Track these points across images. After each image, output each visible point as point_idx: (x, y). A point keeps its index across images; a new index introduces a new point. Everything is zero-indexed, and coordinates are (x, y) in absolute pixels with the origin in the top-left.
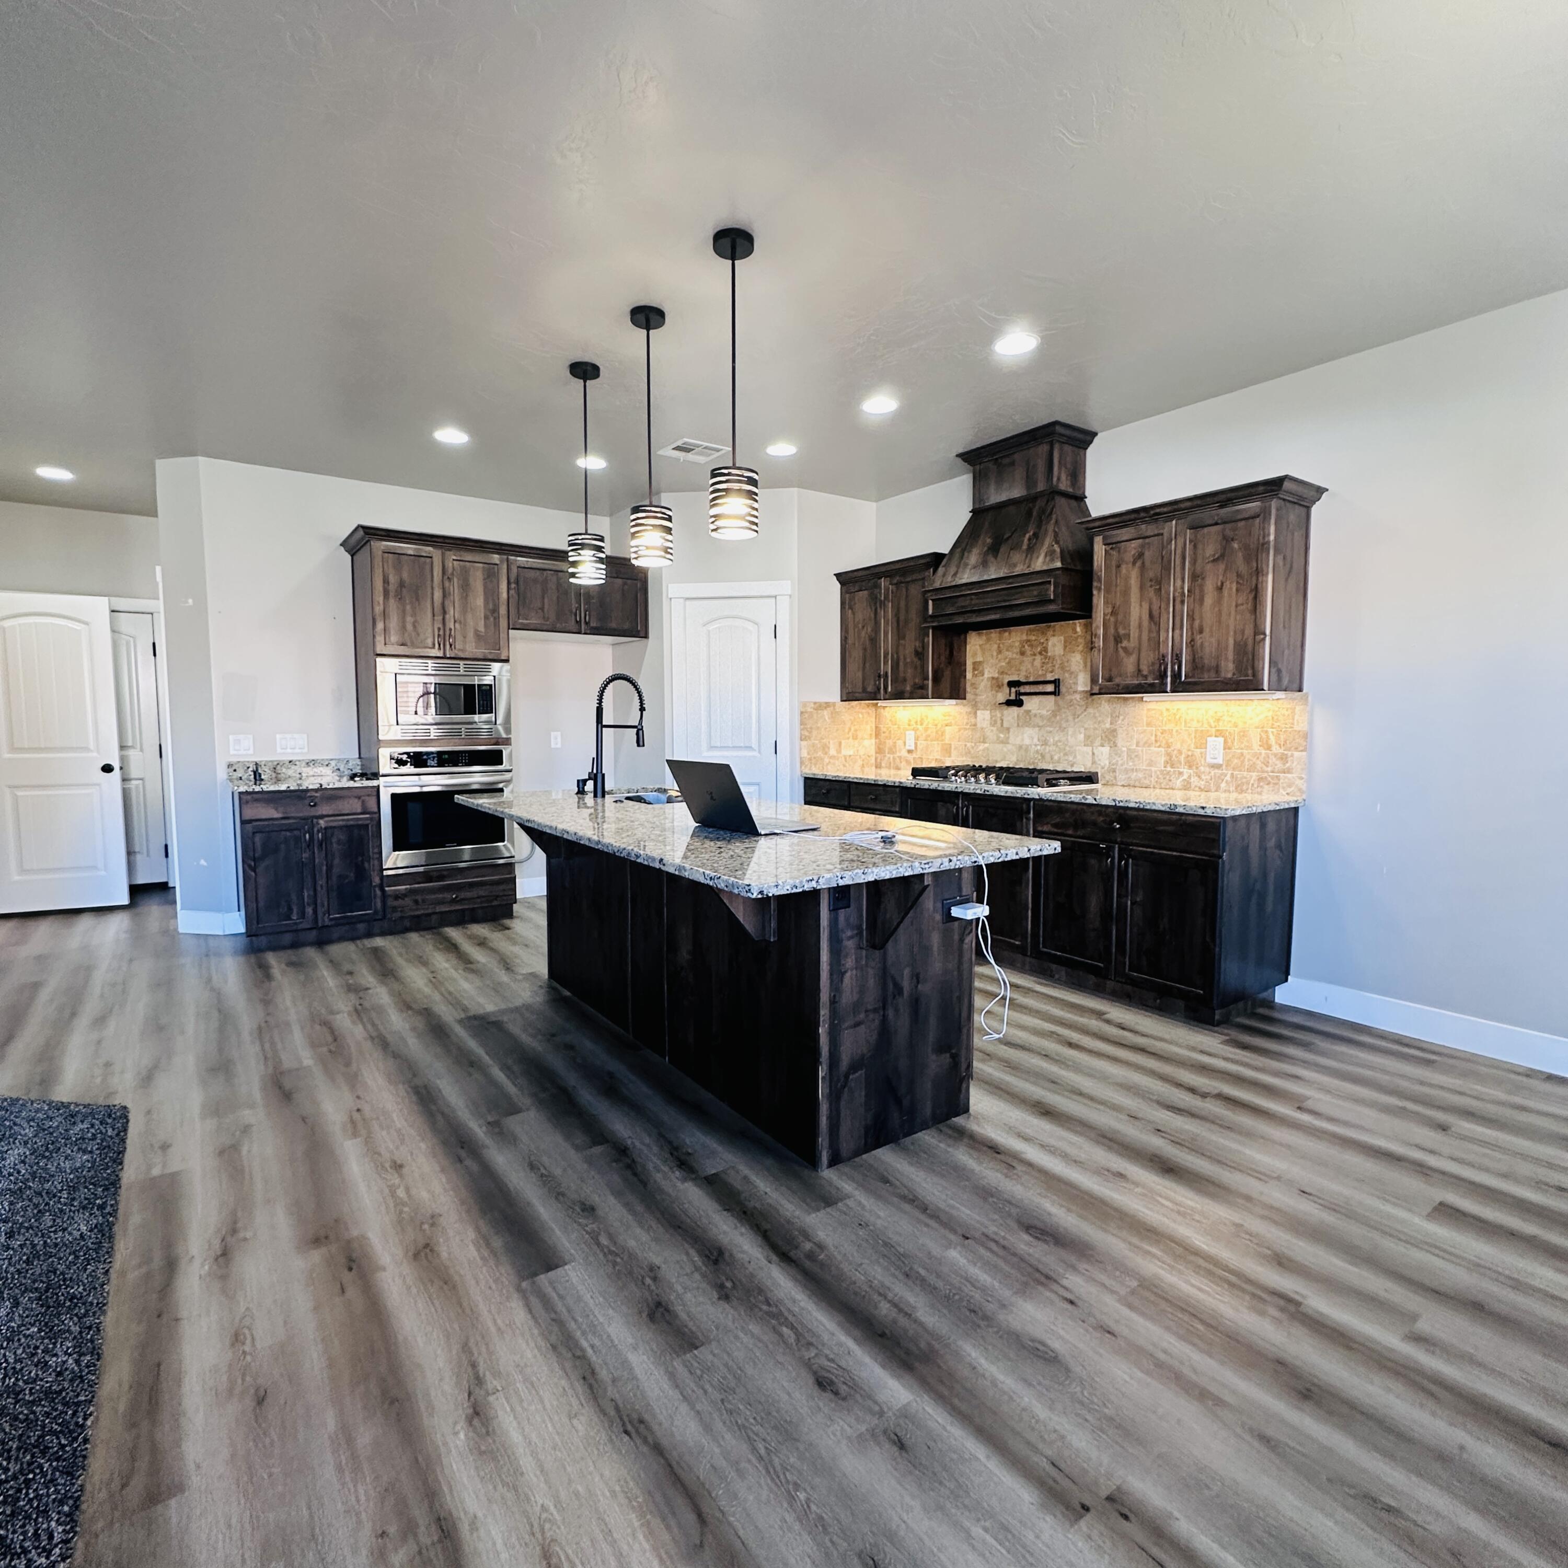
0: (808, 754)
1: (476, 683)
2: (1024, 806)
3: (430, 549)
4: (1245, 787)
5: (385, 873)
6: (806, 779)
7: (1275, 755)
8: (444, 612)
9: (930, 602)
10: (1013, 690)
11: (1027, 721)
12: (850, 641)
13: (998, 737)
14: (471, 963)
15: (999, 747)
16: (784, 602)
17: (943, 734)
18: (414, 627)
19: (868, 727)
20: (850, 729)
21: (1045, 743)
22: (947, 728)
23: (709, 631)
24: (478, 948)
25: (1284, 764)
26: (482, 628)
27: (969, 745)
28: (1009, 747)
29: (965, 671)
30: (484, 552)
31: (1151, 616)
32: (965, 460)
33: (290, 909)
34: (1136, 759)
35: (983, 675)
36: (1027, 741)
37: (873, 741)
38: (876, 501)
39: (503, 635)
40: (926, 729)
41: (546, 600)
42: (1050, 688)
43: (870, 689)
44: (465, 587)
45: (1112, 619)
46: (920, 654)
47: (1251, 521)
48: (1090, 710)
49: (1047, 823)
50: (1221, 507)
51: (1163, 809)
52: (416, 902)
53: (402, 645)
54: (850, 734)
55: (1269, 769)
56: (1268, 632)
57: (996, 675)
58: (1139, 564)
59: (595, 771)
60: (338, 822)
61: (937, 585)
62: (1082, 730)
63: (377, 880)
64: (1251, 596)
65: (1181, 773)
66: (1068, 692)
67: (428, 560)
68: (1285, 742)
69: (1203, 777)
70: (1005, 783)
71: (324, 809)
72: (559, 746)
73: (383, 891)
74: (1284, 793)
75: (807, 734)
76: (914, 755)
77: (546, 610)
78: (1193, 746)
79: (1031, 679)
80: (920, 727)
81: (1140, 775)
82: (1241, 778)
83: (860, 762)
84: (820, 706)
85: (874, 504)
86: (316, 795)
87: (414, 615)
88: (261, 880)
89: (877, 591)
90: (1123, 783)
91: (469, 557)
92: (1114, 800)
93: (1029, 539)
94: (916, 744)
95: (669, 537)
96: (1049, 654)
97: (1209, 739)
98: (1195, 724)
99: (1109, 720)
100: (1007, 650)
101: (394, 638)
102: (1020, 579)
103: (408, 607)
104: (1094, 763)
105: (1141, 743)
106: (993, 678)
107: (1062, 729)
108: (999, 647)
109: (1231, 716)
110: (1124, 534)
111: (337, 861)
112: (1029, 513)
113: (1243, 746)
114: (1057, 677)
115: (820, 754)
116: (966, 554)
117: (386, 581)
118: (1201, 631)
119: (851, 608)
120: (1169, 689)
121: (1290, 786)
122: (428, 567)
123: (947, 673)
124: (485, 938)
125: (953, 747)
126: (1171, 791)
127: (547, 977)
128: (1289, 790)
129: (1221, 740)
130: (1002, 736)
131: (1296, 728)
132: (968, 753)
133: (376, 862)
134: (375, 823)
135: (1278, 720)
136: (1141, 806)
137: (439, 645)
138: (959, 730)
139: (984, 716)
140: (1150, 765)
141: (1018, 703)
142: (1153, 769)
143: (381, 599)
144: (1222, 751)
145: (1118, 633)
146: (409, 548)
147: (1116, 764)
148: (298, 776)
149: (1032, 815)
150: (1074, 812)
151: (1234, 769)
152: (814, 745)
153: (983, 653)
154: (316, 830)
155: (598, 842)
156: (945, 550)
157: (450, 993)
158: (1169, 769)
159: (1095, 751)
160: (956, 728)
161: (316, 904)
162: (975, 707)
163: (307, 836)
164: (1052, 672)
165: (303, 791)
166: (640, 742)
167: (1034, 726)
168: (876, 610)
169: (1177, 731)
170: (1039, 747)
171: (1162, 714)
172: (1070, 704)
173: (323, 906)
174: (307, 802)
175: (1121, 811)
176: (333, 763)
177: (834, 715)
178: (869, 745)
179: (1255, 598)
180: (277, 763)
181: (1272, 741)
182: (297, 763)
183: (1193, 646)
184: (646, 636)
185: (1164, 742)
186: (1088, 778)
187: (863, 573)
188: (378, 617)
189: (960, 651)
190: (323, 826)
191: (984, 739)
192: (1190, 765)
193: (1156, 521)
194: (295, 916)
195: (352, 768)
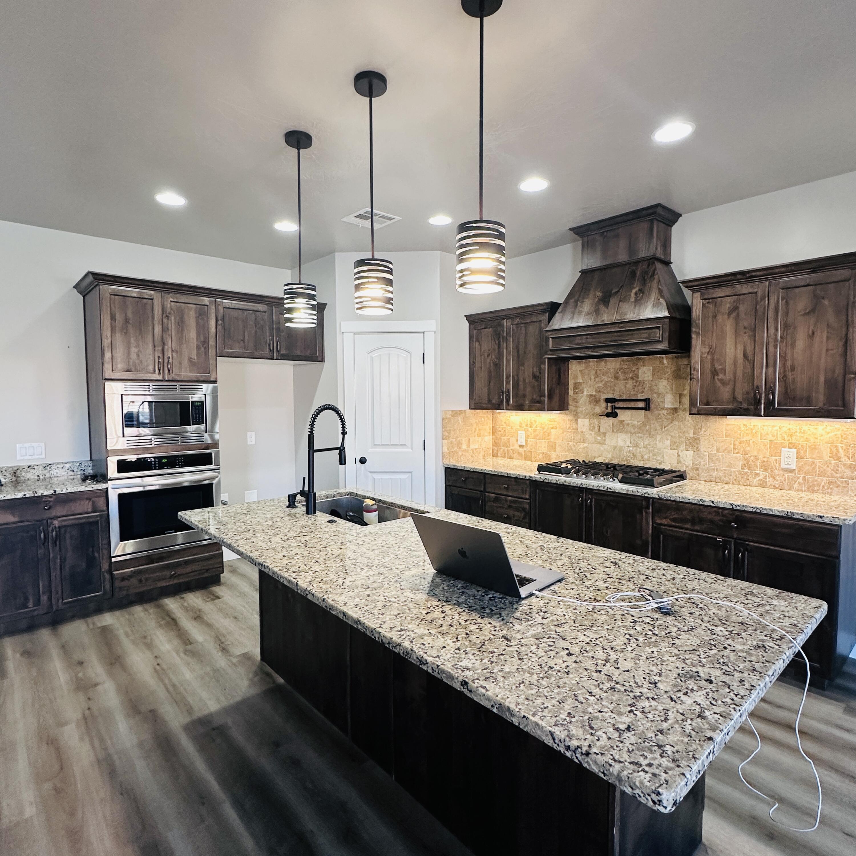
0: (448, 449)
1: (191, 400)
2: (644, 503)
3: (152, 292)
5: (113, 560)
6: (446, 468)
7: (844, 465)
8: (164, 344)
9: (551, 339)
10: (609, 405)
11: (621, 428)
12: (478, 365)
13: (596, 439)
14: (191, 643)
15: (598, 446)
16: (430, 337)
17: (549, 434)
18: (138, 355)
19: (488, 427)
20: (476, 429)
21: (636, 446)
22: (553, 430)
23: (372, 358)
24: (195, 623)
25: (852, 472)
26: (194, 356)
27: (571, 443)
28: (605, 447)
29: (568, 389)
30: (197, 295)
31: (745, 356)
32: (577, 234)
33: (27, 599)
34: (717, 462)
35: (583, 392)
36: (621, 443)
37: (491, 437)
39: (212, 362)
40: (535, 431)
41: (246, 333)
42: (641, 405)
43: (494, 401)
44: (181, 324)
45: (709, 357)
46: (537, 378)
47: (841, 283)
48: (677, 423)
49: (666, 518)
50: (812, 272)
51: (781, 515)
52: (140, 581)
53: (128, 371)
54: (476, 433)
55: (838, 475)
57: (594, 393)
58: (734, 315)
59: (306, 488)
60: (70, 520)
61: (555, 327)
62: (669, 438)
63: (105, 567)
64: (841, 343)
65: (757, 475)
66: (656, 408)
67: (149, 301)
68: (853, 455)
69: (777, 478)
70: (621, 482)
71: (58, 511)
72: (254, 443)
73: (111, 574)
75: (447, 434)
76: (525, 449)
77: (246, 341)
78: (768, 454)
79: (624, 397)
80: (530, 429)
81: (721, 474)
82: (813, 481)
83: (482, 453)
84: (456, 413)
86: (50, 499)
87: (137, 346)
89: (499, 329)
90: (706, 479)
91: (184, 299)
92: (731, 504)
93: (636, 294)
94: (526, 441)
95: (390, 289)
96: (640, 379)
97: (783, 449)
98: (770, 437)
99: (692, 431)
100: (603, 375)
101: (120, 366)
102: (629, 324)
103: (132, 340)
104: (679, 462)
105: (721, 450)
106: (591, 395)
107: (651, 436)
108: (596, 372)
109: (804, 433)
110: (719, 292)
111: (70, 554)
112: (633, 274)
113: (814, 456)
114: (647, 397)
115: (456, 449)
116: (579, 304)
117: (112, 318)
118: (793, 369)
119: (478, 340)
120: (762, 413)
122: (149, 307)
123: (557, 391)
124: (200, 610)
125: (557, 445)
126: (748, 487)
127: (259, 658)
129: (794, 451)
130: (599, 438)
132: (570, 450)
133: (105, 552)
134: (103, 519)
135: (847, 438)
136: (758, 511)
137: (159, 370)
138: (563, 432)
139: (583, 423)
140: (729, 466)
141: (613, 414)
142: (732, 469)
143: (109, 333)
144: (795, 459)
145: (715, 368)
146: (134, 292)
147: (699, 464)
148: (36, 478)
149: (651, 510)
150: (691, 511)
151: (806, 474)
152: (451, 443)
153: (583, 377)
154: (50, 529)
155: (358, 622)
156: (561, 300)
157: (174, 686)
158: (746, 470)
159: (680, 453)
160: (560, 431)
161: (51, 592)
162: (576, 416)
163: (42, 535)
164: (642, 393)
165: (38, 498)
166: (342, 461)
167: (627, 432)
168: (499, 343)
169: (754, 442)
170: (631, 449)
171: (740, 428)
172: (658, 417)
173: (57, 593)
174: (42, 505)
175: (737, 513)
176: (68, 466)
177: (465, 420)
178: (488, 439)
179: (846, 344)
180: (16, 469)
181: (842, 453)
182: (35, 467)
183: (785, 381)
184: (322, 361)
185: (742, 450)
186: (681, 476)
187: (492, 315)
188: (106, 349)
189: (565, 375)
190: (57, 526)
191: (584, 440)
192: (765, 467)
193: (750, 282)
194: (31, 605)
195: (84, 471)
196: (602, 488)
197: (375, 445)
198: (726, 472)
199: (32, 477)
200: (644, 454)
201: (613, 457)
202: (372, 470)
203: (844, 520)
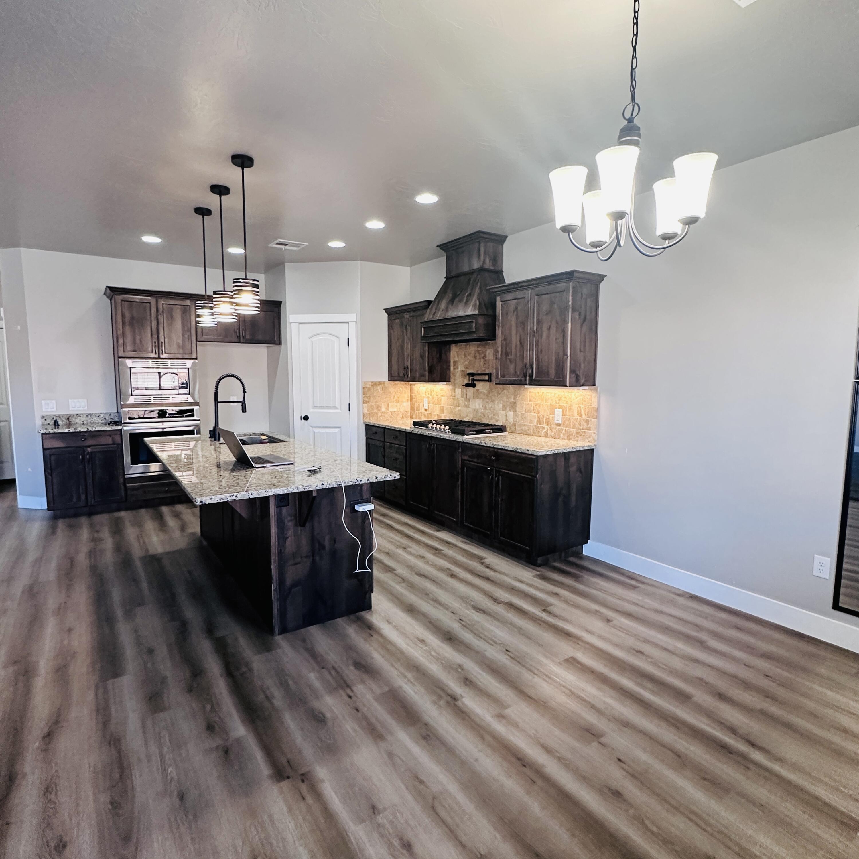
0: (368, 411)
2: (457, 445)
3: (150, 298)
4: (571, 437)
5: (126, 476)
6: (366, 425)
7: (584, 420)
8: (158, 333)
9: (423, 329)
10: (471, 378)
11: (476, 396)
12: (392, 347)
14: (165, 526)
15: (465, 409)
16: (353, 325)
17: (440, 400)
18: (141, 341)
19: (406, 395)
20: (394, 397)
21: (485, 408)
22: (442, 397)
23: (312, 342)
24: (173, 518)
26: (180, 341)
27: (452, 407)
28: (470, 409)
29: (450, 366)
30: (181, 299)
31: (520, 341)
32: (442, 249)
33: (72, 496)
34: (524, 419)
35: (458, 368)
36: (477, 407)
37: (409, 403)
38: (411, 266)
39: (194, 345)
40: (433, 398)
43: (401, 375)
44: (170, 318)
45: (504, 343)
46: (422, 357)
47: (562, 293)
48: (505, 391)
50: (550, 284)
52: (145, 492)
53: (134, 351)
54: (395, 399)
55: (581, 427)
56: (569, 354)
57: (464, 369)
58: (515, 313)
60: (99, 449)
61: (426, 320)
62: (502, 402)
63: (121, 480)
64: (562, 335)
65: (544, 428)
66: (494, 381)
67: (148, 304)
68: (588, 413)
69: (553, 430)
71: (90, 442)
73: (125, 486)
74: (587, 441)
75: (367, 399)
76: (428, 412)
77: (219, 330)
78: (549, 413)
79: (479, 372)
80: (430, 397)
81: (526, 428)
82: (569, 432)
83: (401, 415)
84: (375, 384)
85: (409, 268)
86: (86, 434)
87: (140, 334)
88: (55, 481)
89: (403, 320)
90: (519, 432)
91: (172, 302)
93: (467, 296)
94: (429, 406)
96: (487, 359)
97: (556, 409)
98: (550, 401)
99: (513, 397)
100: (469, 355)
101: (129, 348)
102: (460, 319)
103: (137, 331)
104: (507, 420)
105: (527, 411)
106: (462, 371)
107: (493, 401)
108: (465, 353)
109: (566, 398)
111: (98, 470)
112: (469, 281)
113: (570, 414)
114: (490, 372)
115: (375, 411)
116: (440, 302)
117: (123, 316)
118: (542, 352)
119: (392, 328)
120: (528, 383)
121: (590, 437)
122: (148, 308)
123: (438, 368)
125: (445, 408)
126: (538, 438)
127: (200, 535)
128: (589, 439)
129: (561, 410)
130: (466, 403)
131: (593, 406)
133: (121, 471)
134: (119, 449)
135: (585, 401)
136: (504, 448)
137: (156, 351)
138: (448, 399)
139: (458, 391)
140: (530, 422)
141: (473, 385)
142: (532, 425)
143: (120, 326)
144: (561, 417)
145: (507, 351)
146: (137, 298)
147: (516, 422)
148: (82, 423)
149: (460, 450)
150: (477, 450)
151: (566, 427)
152: (371, 406)
153: (458, 357)
154: (86, 453)
156: (433, 299)
157: (144, 543)
158: (539, 425)
159: (507, 414)
160: (446, 398)
161: (87, 494)
162: (454, 385)
163: (81, 457)
164: (488, 369)
165: (77, 432)
166: (244, 410)
167: (480, 399)
168: (403, 330)
169: (542, 405)
170: (483, 410)
171: (536, 395)
173: (91, 494)
174: (80, 438)
175: (496, 450)
176: (102, 416)
177: (384, 389)
178: (406, 405)
179: (564, 335)
180: (69, 416)
181: (583, 412)
182: (81, 415)
183: (538, 360)
184: (280, 343)
185: (537, 410)
186: (501, 429)
187: (397, 309)
188: (119, 337)
189: (446, 355)
190: (90, 452)
191: (459, 404)
192: (548, 423)
193: (523, 290)
194: (74, 500)
195: (113, 419)
196: (438, 436)
197: (315, 407)
198: (529, 426)
199: (79, 422)
200: (489, 414)
201: (473, 417)
202: (312, 425)
203: (537, 452)
